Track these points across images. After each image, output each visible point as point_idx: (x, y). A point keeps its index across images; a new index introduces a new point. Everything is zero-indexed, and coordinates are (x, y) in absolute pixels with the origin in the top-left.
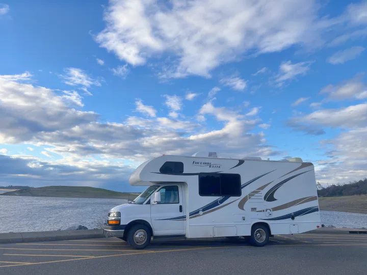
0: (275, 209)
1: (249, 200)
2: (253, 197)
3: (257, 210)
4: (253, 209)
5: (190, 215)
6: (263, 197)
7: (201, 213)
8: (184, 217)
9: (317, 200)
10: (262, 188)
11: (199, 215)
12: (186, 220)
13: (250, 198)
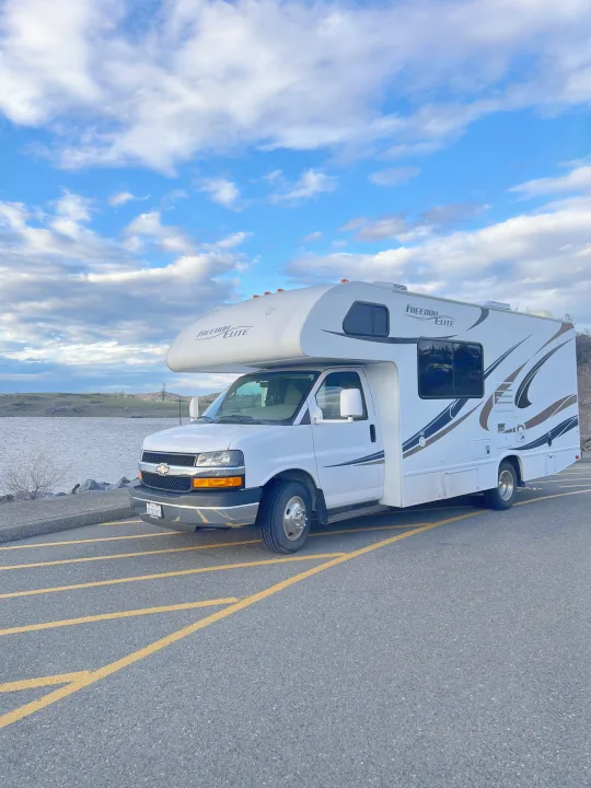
0: (530, 424)
1: (495, 407)
2: (500, 399)
3: (506, 428)
4: (501, 426)
5: (404, 449)
6: (513, 399)
7: (422, 441)
8: (380, 456)
9: (577, 404)
10: (512, 378)
11: (420, 448)
12: (383, 461)
13: (496, 400)
